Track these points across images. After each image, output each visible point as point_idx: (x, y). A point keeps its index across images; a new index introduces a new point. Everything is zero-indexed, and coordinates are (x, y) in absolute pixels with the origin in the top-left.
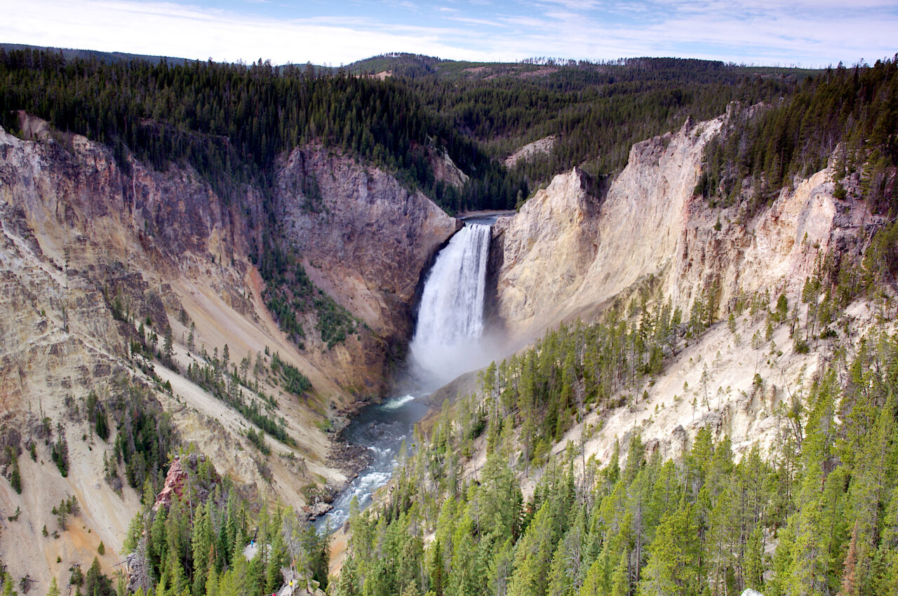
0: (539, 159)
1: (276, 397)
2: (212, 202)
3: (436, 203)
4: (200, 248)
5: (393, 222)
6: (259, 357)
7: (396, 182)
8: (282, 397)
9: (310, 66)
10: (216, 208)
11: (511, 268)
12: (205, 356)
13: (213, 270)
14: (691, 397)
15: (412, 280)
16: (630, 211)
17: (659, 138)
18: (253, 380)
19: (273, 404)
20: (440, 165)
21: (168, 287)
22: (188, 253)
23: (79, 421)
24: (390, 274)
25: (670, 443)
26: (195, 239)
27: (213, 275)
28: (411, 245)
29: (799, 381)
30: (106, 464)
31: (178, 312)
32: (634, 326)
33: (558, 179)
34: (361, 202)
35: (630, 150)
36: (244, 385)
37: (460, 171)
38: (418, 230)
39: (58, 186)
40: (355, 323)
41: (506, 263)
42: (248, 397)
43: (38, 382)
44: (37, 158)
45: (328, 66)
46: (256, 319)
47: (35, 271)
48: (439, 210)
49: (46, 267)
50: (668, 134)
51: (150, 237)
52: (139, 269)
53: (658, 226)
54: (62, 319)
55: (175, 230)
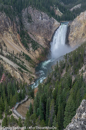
0: (78, 9)
2: (9, 20)
3: (56, 20)
4: (7, 30)
5: (47, 24)
6: (20, 53)
7: (47, 15)
8: (25, 61)
10: (10, 22)
12: (9, 53)
13: (10, 35)
15: (51, 36)
18: (19, 57)
19: (23, 62)
20: (56, 11)
22: (5, 31)
24: (46, 35)
26: (6, 28)
28: (50, 29)
31: (3, 44)
33: (82, 13)
34: (40, 20)
36: (17, 58)
37: (61, 12)
38: (52, 26)
40: (39, 46)
41: (70, 32)
42: (18, 61)
46: (19, 45)
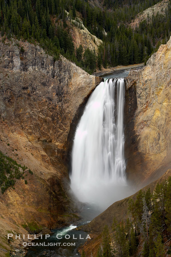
0: (157, 20)
3: (77, 65)
7: (43, 51)
11: (144, 111)
15: (64, 130)
20: (77, 34)
24: (46, 127)
28: (60, 101)
34: (16, 70)
37: (95, 37)
38: (65, 88)
40: (21, 170)
41: (140, 108)
48: (80, 70)
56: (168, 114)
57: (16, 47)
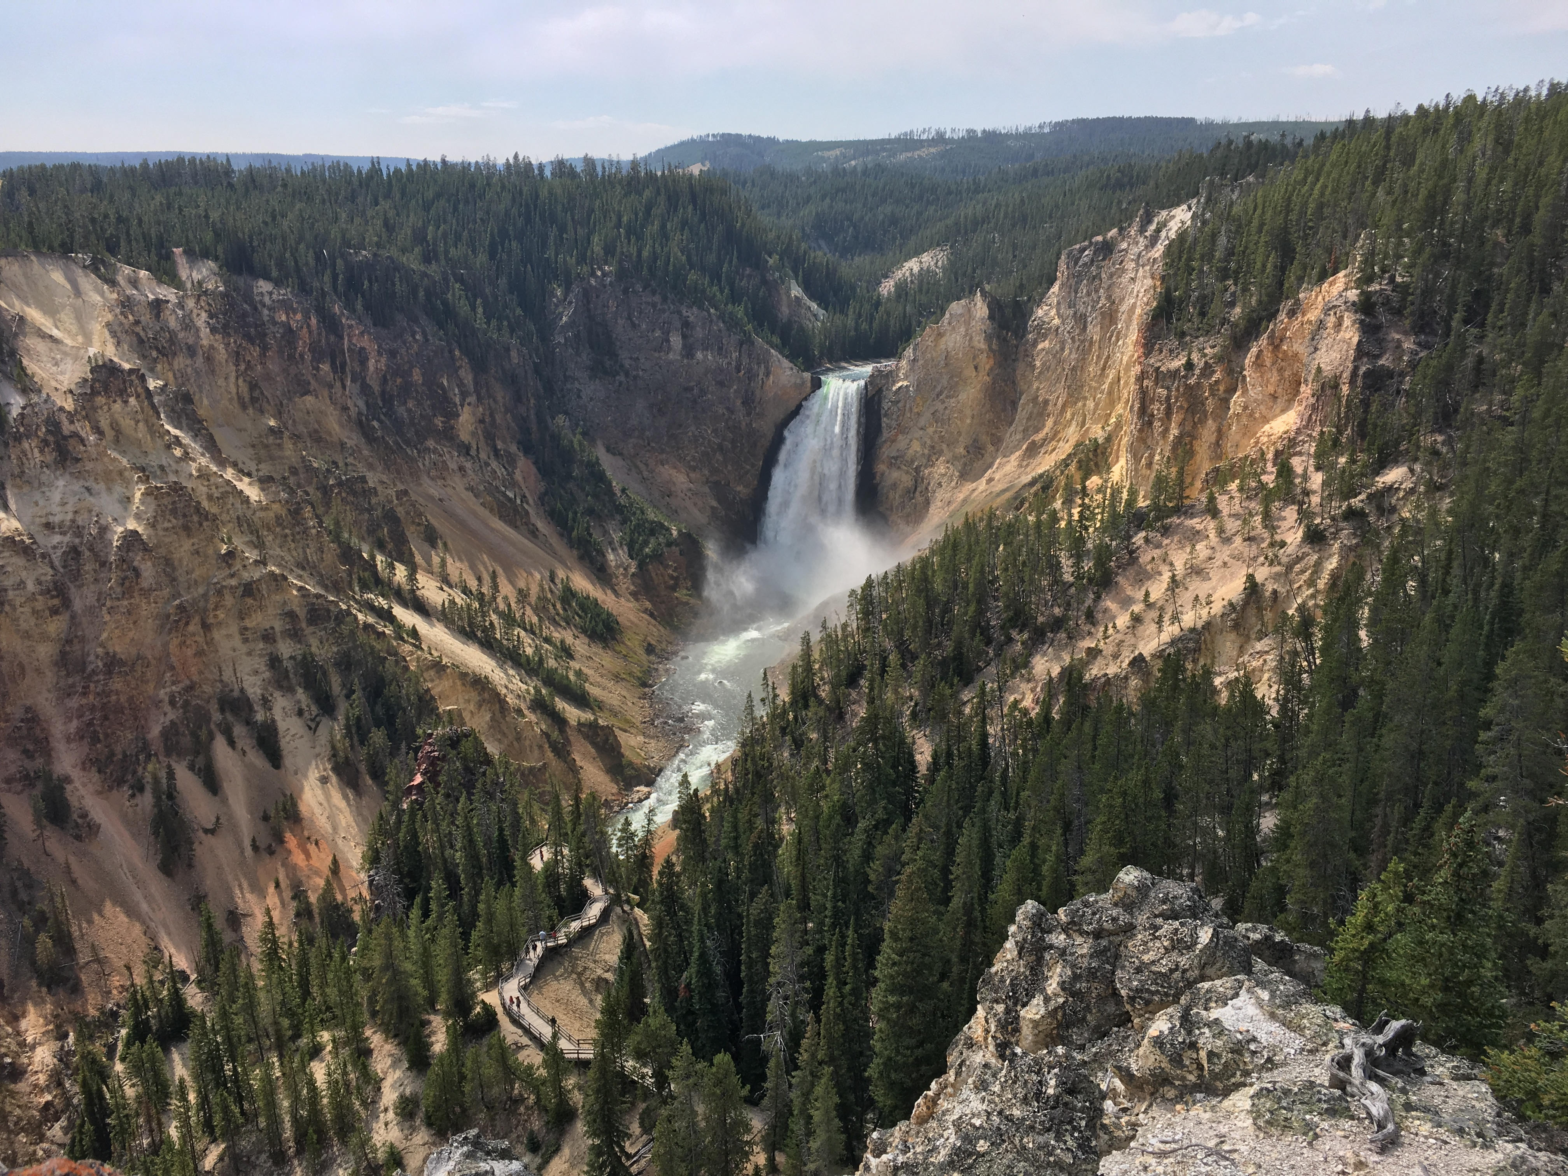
0: (926, 281)
1: (569, 640)
2: (461, 367)
3: (781, 353)
4: (448, 435)
5: (721, 384)
6: (542, 587)
7: (722, 325)
8: (577, 642)
9: (589, 162)
10: (467, 376)
11: (893, 441)
12: (464, 589)
13: (468, 465)
14: (1154, 614)
15: (753, 465)
16: (1063, 349)
17: (1100, 238)
18: (535, 621)
19: (565, 652)
20: (784, 297)
21: (405, 493)
22: (431, 443)
23: (291, 690)
24: (721, 458)
25: (1126, 678)
26: (439, 421)
27: (470, 472)
28: (748, 415)
29: (1311, 583)
30: (333, 748)
31: (422, 528)
32: (1070, 515)
33: (956, 307)
34: (674, 356)
35: (1059, 258)
36: (522, 626)
37: (814, 306)
38: (758, 393)
39: (237, 356)
40: (674, 531)
41: (885, 434)
42: (529, 643)
43: (229, 636)
44: (204, 315)
45: (615, 159)
46: (533, 533)
47: (212, 479)
48: (786, 363)
49: (229, 474)
50: (1114, 232)
51: (375, 424)
52: (362, 470)
53: (1104, 369)
54: (256, 547)
55: (409, 411)
56: (933, 447)
57: (676, 316)
